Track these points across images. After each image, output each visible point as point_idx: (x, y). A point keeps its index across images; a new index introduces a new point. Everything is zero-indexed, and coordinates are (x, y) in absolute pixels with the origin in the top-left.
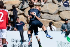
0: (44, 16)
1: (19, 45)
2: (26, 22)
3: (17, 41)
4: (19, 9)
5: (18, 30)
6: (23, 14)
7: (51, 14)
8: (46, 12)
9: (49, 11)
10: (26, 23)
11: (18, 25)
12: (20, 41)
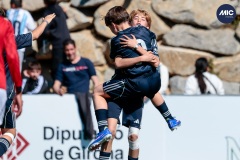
0: (173, 36)
1: (74, 151)
2: (103, 61)
3: (66, 135)
4: (72, 6)
5: (69, 91)
6: (91, 27)
7: (204, 28)
8: (182, 17)
9: (193, 13)
10: (101, 65)
11: (68, 70)
12: (77, 135)
